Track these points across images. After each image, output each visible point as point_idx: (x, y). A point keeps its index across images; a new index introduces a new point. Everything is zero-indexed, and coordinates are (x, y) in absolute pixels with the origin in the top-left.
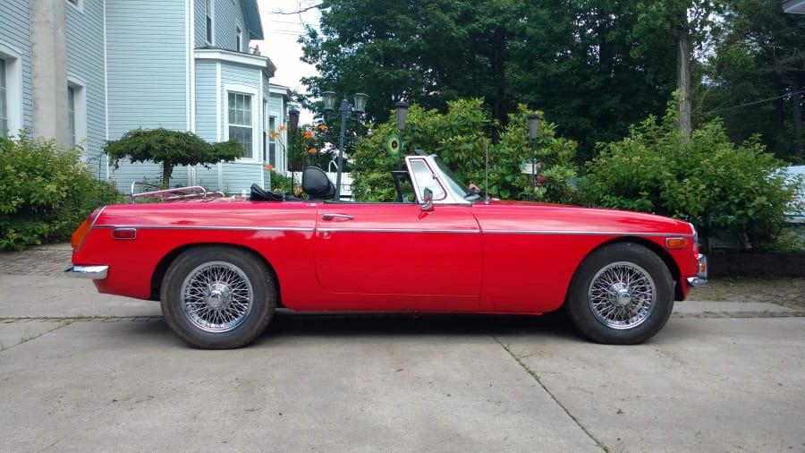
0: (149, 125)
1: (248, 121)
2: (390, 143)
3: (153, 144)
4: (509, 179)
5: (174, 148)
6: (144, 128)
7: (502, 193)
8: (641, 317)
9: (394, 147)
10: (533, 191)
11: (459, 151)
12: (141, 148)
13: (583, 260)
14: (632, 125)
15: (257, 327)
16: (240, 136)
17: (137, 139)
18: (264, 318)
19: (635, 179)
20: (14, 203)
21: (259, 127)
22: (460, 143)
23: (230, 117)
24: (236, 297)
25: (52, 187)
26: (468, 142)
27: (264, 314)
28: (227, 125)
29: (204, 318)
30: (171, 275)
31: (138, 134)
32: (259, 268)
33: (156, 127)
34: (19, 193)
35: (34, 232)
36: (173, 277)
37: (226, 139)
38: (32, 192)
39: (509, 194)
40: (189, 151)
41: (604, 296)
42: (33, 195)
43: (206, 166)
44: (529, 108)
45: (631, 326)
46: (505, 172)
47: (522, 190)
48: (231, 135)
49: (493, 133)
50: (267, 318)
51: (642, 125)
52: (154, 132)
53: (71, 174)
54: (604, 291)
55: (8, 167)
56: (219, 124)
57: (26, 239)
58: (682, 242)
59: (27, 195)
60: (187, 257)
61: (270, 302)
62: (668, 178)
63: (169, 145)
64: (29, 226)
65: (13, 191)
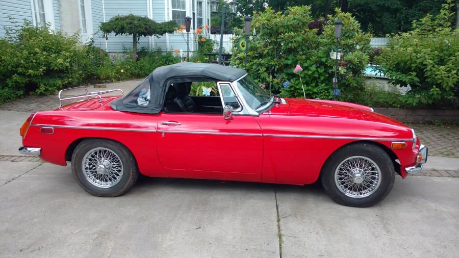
0: (124, 13)
1: (184, 7)
2: (240, 44)
3: (125, 26)
4: (324, 60)
5: (137, 27)
6: (121, 15)
7: (319, 69)
8: (370, 191)
9: (243, 47)
10: (338, 70)
11: (292, 42)
12: (119, 27)
13: (333, 153)
14: (415, 21)
15: (126, 186)
16: (178, 17)
17: (117, 22)
18: (130, 180)
19: (409, 62)
20: (41, 70)
21: (190, 10)
22: (293, 37)
23: (172, 4)
24: (114, 168)
25: (60, 61)
26: (298, 35)
27: (130, 178)
28: (171, 9)
29: (97, 178)
30: (76, 154)
31: (117, 19)
32: (125, 153)
33: (127, 15)
34: (44, 64)
35: (54, 85)
36: (77, 155)
37: (171, 19)
38: (50, 63)
39: (323, 70)
40: (146, 29)
41: (346, 176)
42: (51, 65)
43: (158, 37)
44: (343, 11)
45: (363, 196)
46: (321, 56)
47: (332, 68)
48: (174, 16)
49: (319, 27)
50: (132, 181)
51: (421, 21)
52: (127, 18)
53: (71, 52)
54: (346, 173)
55: (36, 49)
56: (166, 10)
57: (50, 89)
58: (403, 145)
59: (48, 65)
60: (83, 145)
61: (133, 172)
62: (430, 64)
63: (135, 26)
64: (51, 82)
65: (41, 62)
